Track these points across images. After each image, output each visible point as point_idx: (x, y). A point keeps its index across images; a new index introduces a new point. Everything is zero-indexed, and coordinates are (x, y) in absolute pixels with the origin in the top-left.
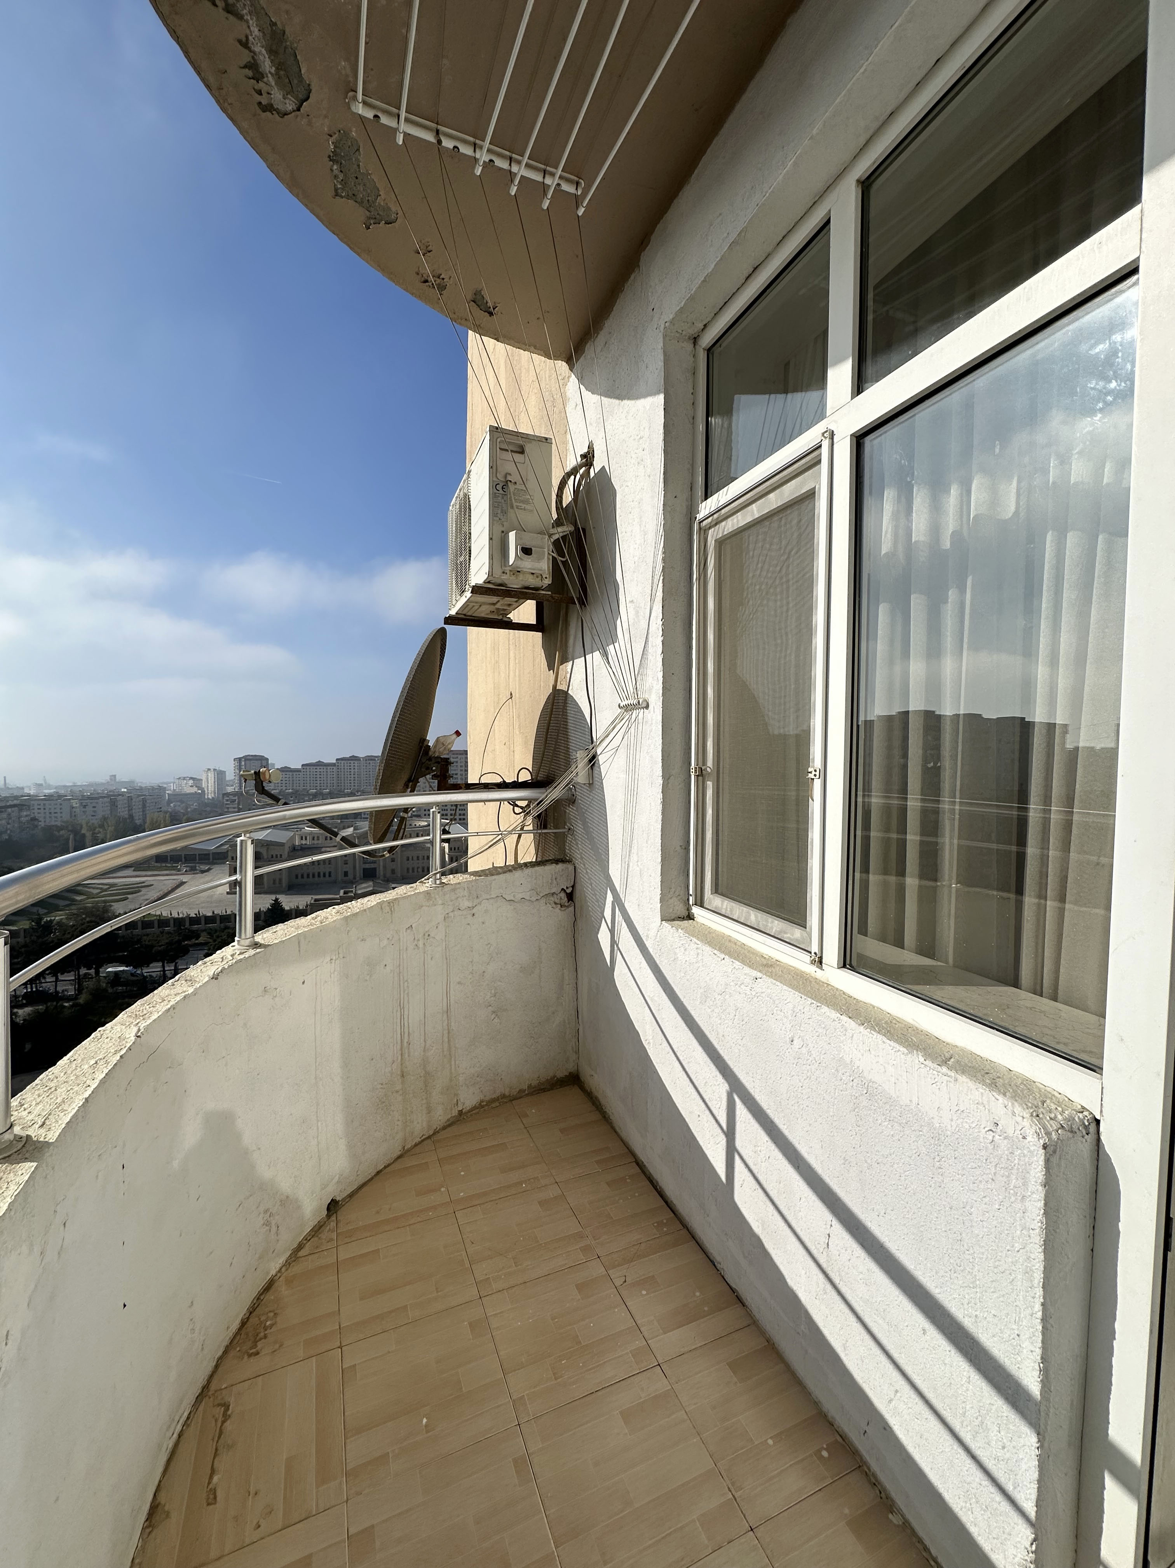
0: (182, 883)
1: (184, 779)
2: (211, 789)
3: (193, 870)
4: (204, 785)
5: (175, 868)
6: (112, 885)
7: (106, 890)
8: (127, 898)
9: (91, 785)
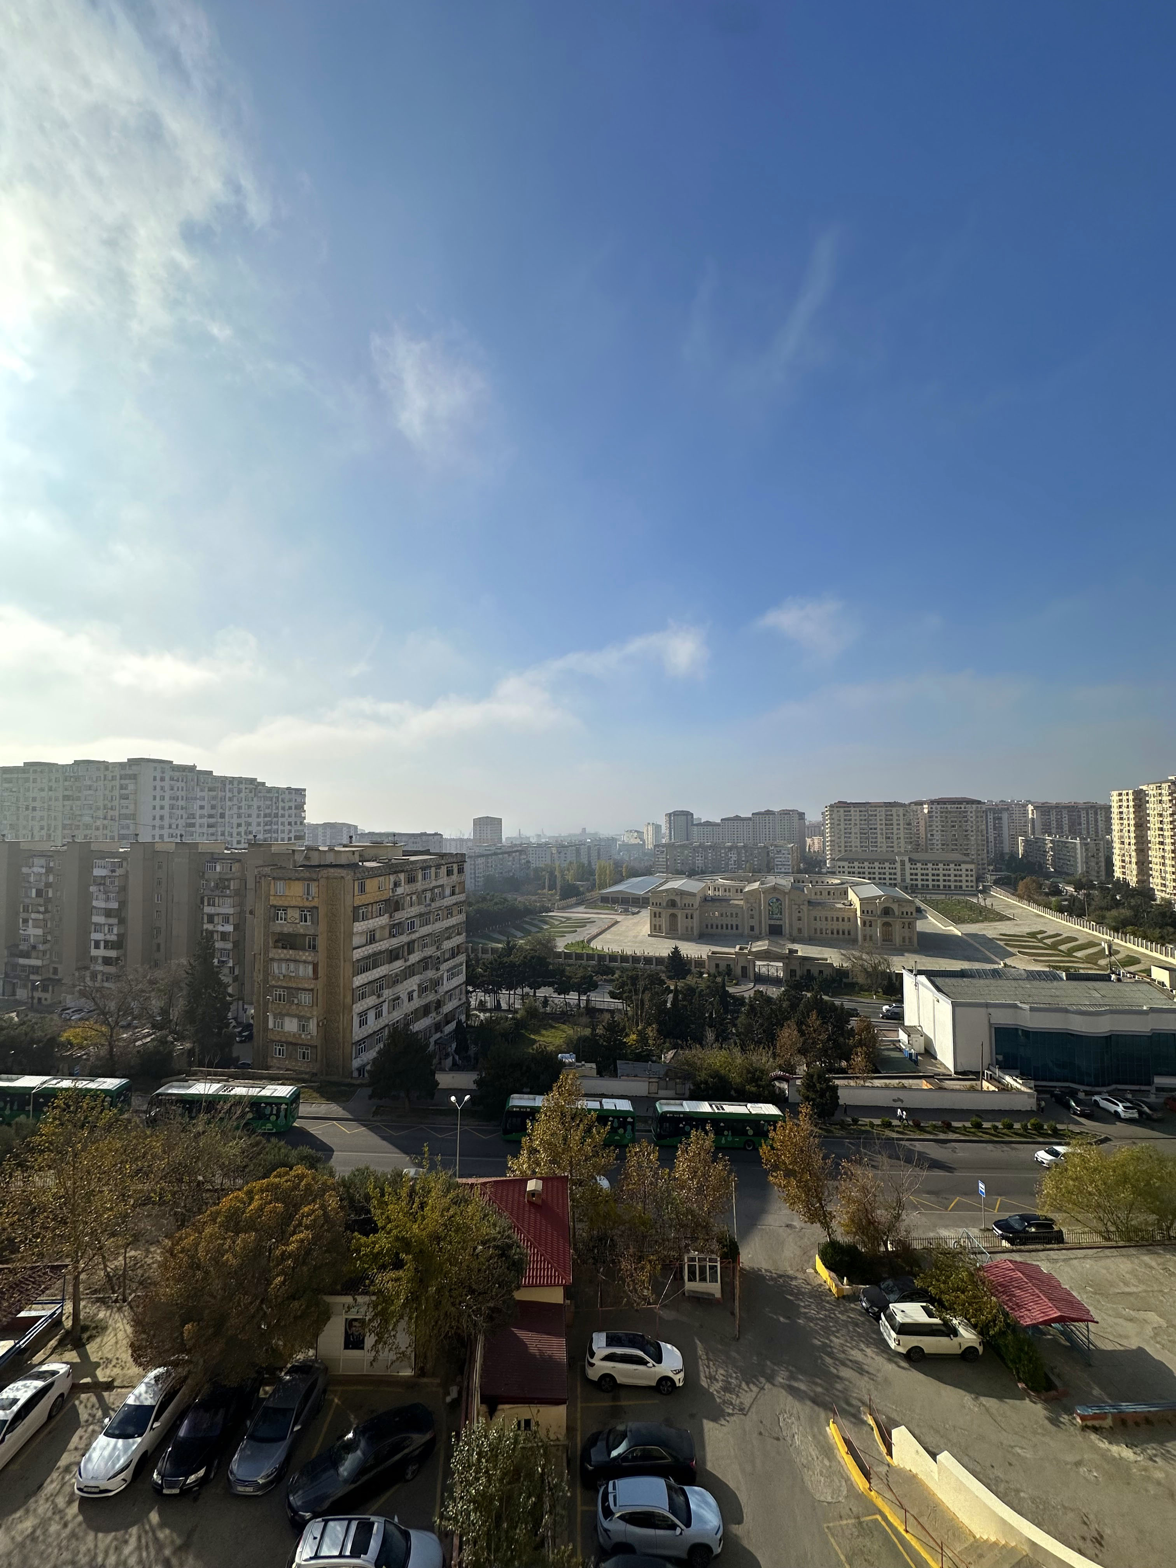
0: (617, 922)
1: (631, 831)
2: (650, 840)
3: (626, 912)
4: (645, 837)
5: (612, 909)
6: (568, 919)
7: (563, 923)
8: (576, 931)
9: (569, 836)
